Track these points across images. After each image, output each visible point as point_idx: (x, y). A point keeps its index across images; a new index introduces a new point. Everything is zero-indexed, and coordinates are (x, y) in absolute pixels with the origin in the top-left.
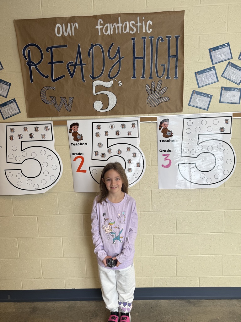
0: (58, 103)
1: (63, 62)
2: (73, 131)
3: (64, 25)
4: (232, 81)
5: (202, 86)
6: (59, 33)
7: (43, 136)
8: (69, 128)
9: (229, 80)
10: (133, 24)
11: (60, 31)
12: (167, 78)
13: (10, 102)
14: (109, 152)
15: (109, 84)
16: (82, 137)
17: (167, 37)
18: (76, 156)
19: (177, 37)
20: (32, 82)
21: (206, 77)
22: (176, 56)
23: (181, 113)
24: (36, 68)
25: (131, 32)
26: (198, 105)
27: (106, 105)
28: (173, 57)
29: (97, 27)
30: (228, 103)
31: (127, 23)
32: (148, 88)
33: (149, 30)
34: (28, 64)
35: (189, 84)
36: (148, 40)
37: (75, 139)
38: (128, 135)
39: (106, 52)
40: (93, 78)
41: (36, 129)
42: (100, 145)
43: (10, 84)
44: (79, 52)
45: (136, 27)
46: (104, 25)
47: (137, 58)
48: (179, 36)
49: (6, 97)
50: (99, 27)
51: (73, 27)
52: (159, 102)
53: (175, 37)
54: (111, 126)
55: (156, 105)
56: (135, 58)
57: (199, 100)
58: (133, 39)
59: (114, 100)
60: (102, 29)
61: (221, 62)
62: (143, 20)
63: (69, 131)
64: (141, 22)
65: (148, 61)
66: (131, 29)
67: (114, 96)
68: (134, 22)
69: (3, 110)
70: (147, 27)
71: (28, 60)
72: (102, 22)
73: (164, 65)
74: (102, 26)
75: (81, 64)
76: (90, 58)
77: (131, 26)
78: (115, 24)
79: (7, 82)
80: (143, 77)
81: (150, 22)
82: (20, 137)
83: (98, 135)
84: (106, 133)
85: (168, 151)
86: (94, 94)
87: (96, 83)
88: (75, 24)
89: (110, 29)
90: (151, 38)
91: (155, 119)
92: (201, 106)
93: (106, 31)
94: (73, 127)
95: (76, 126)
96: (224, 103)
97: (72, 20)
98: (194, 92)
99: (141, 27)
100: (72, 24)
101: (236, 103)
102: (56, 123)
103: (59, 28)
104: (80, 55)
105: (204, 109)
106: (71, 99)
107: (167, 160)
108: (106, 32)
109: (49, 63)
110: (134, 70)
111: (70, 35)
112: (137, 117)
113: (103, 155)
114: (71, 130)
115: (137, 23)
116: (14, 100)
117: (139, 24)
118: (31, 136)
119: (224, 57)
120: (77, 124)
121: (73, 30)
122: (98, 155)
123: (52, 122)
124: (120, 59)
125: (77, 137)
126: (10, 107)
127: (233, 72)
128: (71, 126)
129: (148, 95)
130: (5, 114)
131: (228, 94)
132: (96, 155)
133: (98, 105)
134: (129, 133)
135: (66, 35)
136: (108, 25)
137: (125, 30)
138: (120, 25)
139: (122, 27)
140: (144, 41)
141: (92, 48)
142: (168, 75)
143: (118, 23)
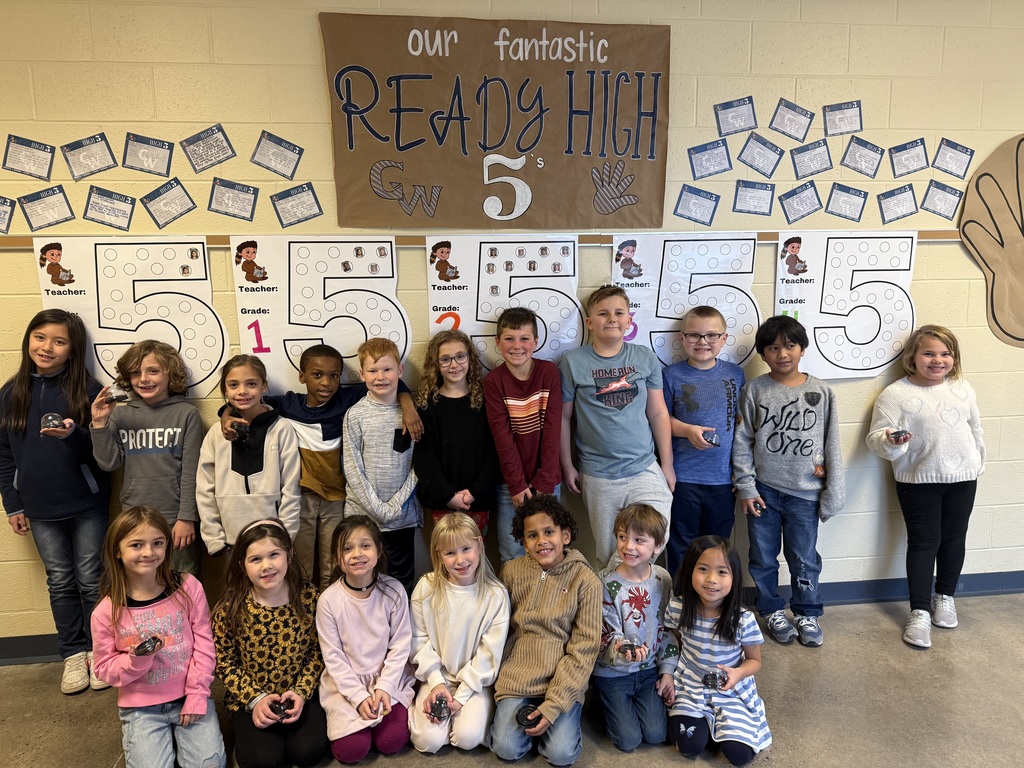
0: (409, 198)
1: (422, 111)
2: (437, 260)
3: (427, 31)
4: (757, 170)
5: (702, 177)
6: (415, 49)
7: (374, 267)
8: (429, 251)
9: (751, 166)
10: (569, 43)
11: (421, 45)
12: (633, 157)
13: (299, 189)
15: (517, 164)
16: (458, 272)
17: (637, 74)
18: (442, 313)
19: (657, 76)
20: (351, 148)
22: (653, 114)
23: (660, 229)
24: (362, 118)
25: (566, 59)
26: (693, 215)
27: (508, 206)
28: (646, 114)
29: (496, 43)
30: (749, 212)
32: (596, 176)
33: (602, 58)
34: (345, 110)
35: (678, 173)
36: (599, 77)
37: (441, 277)
38: (554, 270)
39: (513, 96)
40: (485, 148)
41: (358, 252)
42: (494, 289)
43: (301, 151)
44: (457, 91)
45: (577, 50)
46: (510, 40)
47: (576, 112)
48: (660, 75)
49: (291, 178)
50: (501, 43)
51: (447, 40)
52: (618, 204)
54: (519, 251)
55: (611, 211)
56: (572, 112)
57: (694, 204)
58: (570, 73)
59: (527, 197)
60: (506, 48)
61: (736, 132)
62: (592, 37)
63: (429, 258)
64: (587, 41)
65: (599, 120)
66: (565, 53)
67: (528, 189)
68: (573, 41)
69: (282, 206)
70: (598, 53)
71: (345, 101)
72: (508, 35)
73: (629, 131)
74: (507, 43)
75: (462, 119)
76: (480, 107)
77: (567, 47)
78: (534, 41)
79: (296, 146)
80: (588, 152)
81: (604, 42)
83: (491, 268)
84: (509, 265)
86: (486, 181)
87: (492, 159)
88: (451, 34)
89: (524, 49)
90: (606, 73)
91: (609, 239)
92: (698, 217)
93: (516, 52)
94: (439, 251)
95: (445, 249)
96: (741, 211)
97: (446, 24)
98: (687, 189)
99: (587, 51)
100: (445, 32)
101: (763, 214)
103: (415, 36)
104: (460, 99)
105: (703, 223)
106: (436, 191)
108: (515, 56)
109: (392, 111)
110: (570, 137)
111: (440, 54)
112: (572, 235)
114: (433, 257)
115: (578, 41)
116: (310, 186)
117: (582, 45)
118: (346, 266)
119: (742, 124)
120: (447, 245)
121: (447, 45)
122: (489, 311)
123: (393, 239)
124: (542, 111)
125: (446, 272)
126: (298, 201)
127: (759, 153)
128: (435, 248)
129: (595, 190)
130: (287, 215)
131: (749, 195)
133: (492, 207)
134: (556, 267)
135: (431, 53)
136: (521, 41)
137: (554, 54)
138: (545, 42)
139: (548, 47)
140: (592, 78)
141: (484, 85)
142: (636, 150)
143: (540, 39)
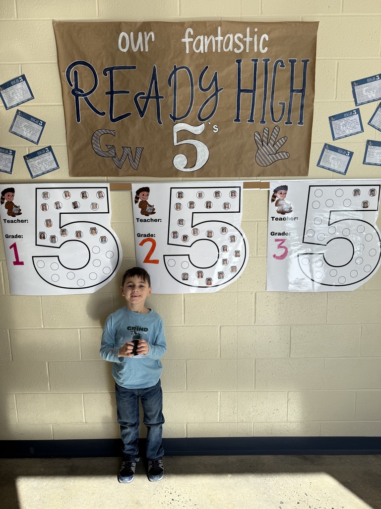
0: (119, 156)
1: (128, 92)
2: (140, 200)
3: (132, 34)
5: (339, 138)
6: (124, 47)
7: (94, 205)
8: (134, 194)
9: (379, 129)
10: (239, 38)
11: (126, 42)
12: (287, 123)
13: (42, 151)
14: (194, 233)
15: (199, 130)
16: (154, 209)
17: (290, 61)
18: (143, 238)
19: (305, 62)
20: (79, 121)
21: (344, 125)
22: (303, 91)
23: (306, 177)
24: (86, 99)
25: (236, 51)
26: (332, 167)
27: (192, 162)
28: (298, 91)
29: (183, 40)
30: (376, 164)
31: (231, 36)
32: (258, 137)
33: (264, 49)
34: (73, 92)
35: (321, 134)
36: (261, 63)
37: (142, 213)
38: (225, 208)
39: (196, 79)
40: (174, 118)
41: (84, 195)
43: (44, 124)
44: (154, 77)
45: (244, 43)
46: (194, 37)
47: (243, 91)
48: (308, 60)
49: (37, 143)
50: (187, 40)
51: (147, 39)
52: (274, 159)
53: (303, 61)
54: (199, 194)
55: (269, 164)
56: (240, 91)
57: (333, 158)
58: (239, 62)
59: (205, 154)
60: (191, 43)
61: (369, 102)
62: (256, 33)
63: (134, 199)
64: (252, 36)
65: (260, 95)
66: (236, 46)
67: (206, 148)
68: (241, 36)
69: (32, 163)
70: (260, 45)
71: (73, 87)
72: (192, 33)
73: (284, 104)
74: (191, 40)
75: (157, 97)
76: (171, 88)
77: (237, 41)
78: (212, 37)
79: (40, 120)
80: (251, 120)
81: (265, 36)
82: (57, 205)
83: (178, 206)
84: (192, 204)
85: (284, 234)
86: (176, 143)
87: (179, 126)
88: (149, 34)
89: (204, 43)
90: (266, 61)
91: (267, 185)
92: (336, 168)
93: (198, 47)
94: (141, 194)
95: (145, 193)
96: (369, 164)
97: (146, 27)
98: (328, 147)
99: (252, 43)
100: (145, 33)
102: (115, 187)
103: (124, 38)
104: (156, 83)
105: (340, 173)
106: (139, 150)
107: (281, 247)
108: (198, 49)
109: (107, 93)
110: (238, 109)
111: (142, 50)
112: (240, 183)
113: (185, 238)
114: (137, 198)
115: (245, 36)
116: (50, 148)
117: (248, 39)
118: (75, 205)
119: (374, 95)
120: (147, 190)
121: (146, 43)
122: (177, 237)
123: (108, 185)
124: (217, 91)
125: (146, 209)
126: (42, 159)
128: (138, 192)
129: (257, 148)
130: (35, 169)
131: (376, 151)
132: (174, 237)
133: (180, 162)
134: (226, 205)
135: (135, 50)
136: (202, 38)
137: (227, 48)
138: (220, 38)
139: (222, 42)
140: (256, 65)
141: (174, 72)
142: (289, 118)
143: (216, 35)
